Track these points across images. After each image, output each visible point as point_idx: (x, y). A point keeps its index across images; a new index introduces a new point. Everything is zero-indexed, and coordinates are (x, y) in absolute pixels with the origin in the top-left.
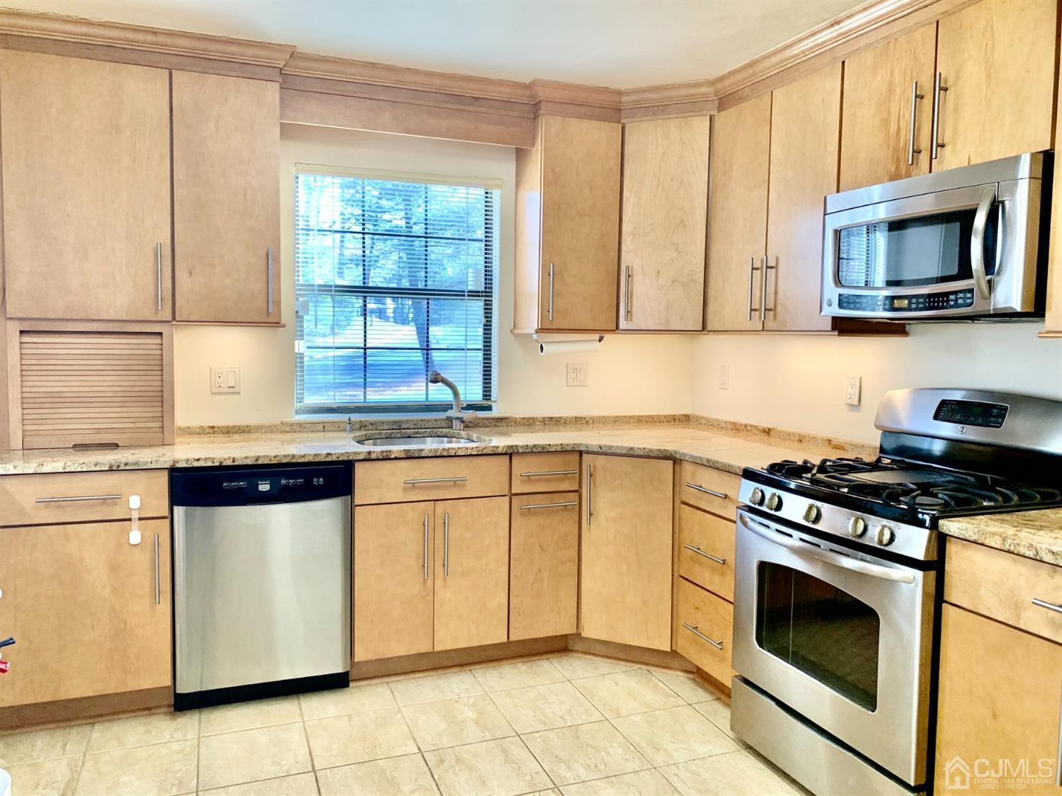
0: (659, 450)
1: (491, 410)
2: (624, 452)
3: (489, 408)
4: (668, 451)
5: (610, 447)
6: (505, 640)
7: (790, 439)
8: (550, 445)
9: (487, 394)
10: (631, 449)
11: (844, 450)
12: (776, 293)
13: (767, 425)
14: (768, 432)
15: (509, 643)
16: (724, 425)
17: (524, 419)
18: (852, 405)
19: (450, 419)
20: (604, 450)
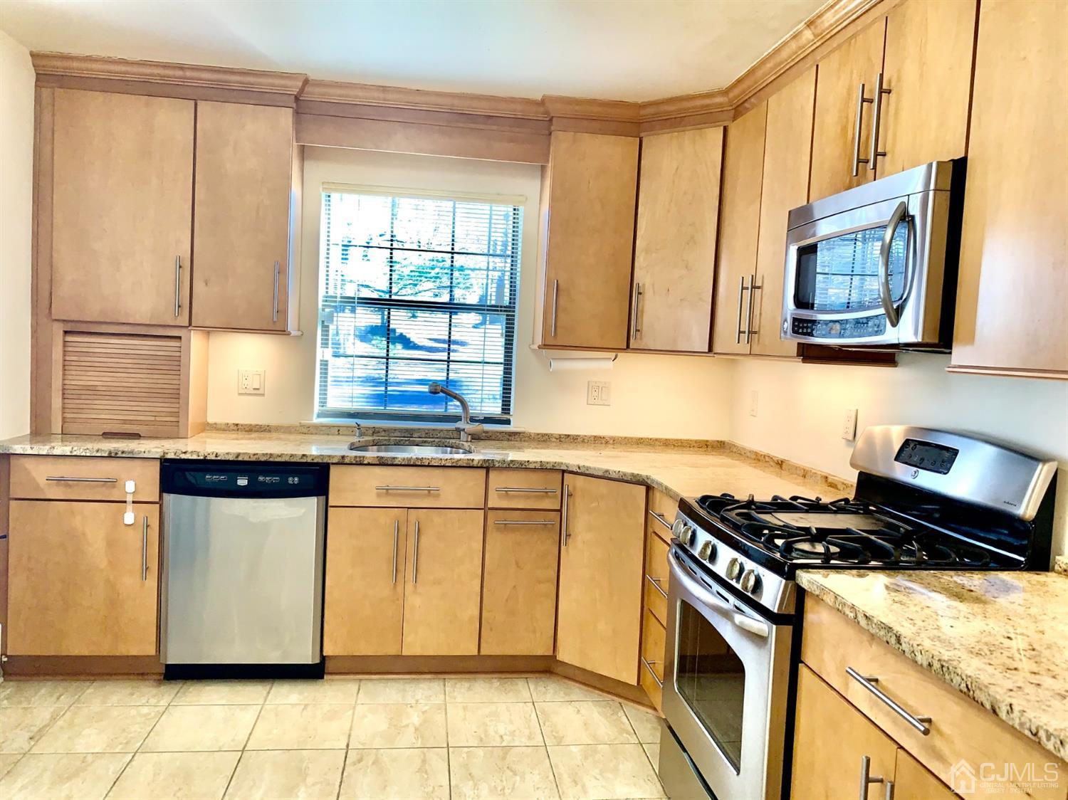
0: (633, 475)
1: (509, 424)
2: (600, 474)
3: (508, 422)
4: (641, 476)
5: (588, 468)
6: (476, 653)
7: (796, 474)
8: (528, 461)
9: (506, 407)
10: (607, 471)
11: (837, 489)
12: (760, 314)
13: (781, 457)
14: (780, 464)
15: (479, 657)
16: (749, 454)
17: (538, 434)
18: (849, 441)
19: (458, 430)
20: (582, 470)
